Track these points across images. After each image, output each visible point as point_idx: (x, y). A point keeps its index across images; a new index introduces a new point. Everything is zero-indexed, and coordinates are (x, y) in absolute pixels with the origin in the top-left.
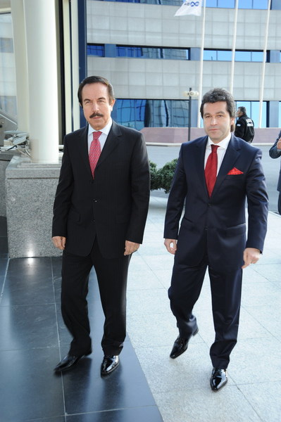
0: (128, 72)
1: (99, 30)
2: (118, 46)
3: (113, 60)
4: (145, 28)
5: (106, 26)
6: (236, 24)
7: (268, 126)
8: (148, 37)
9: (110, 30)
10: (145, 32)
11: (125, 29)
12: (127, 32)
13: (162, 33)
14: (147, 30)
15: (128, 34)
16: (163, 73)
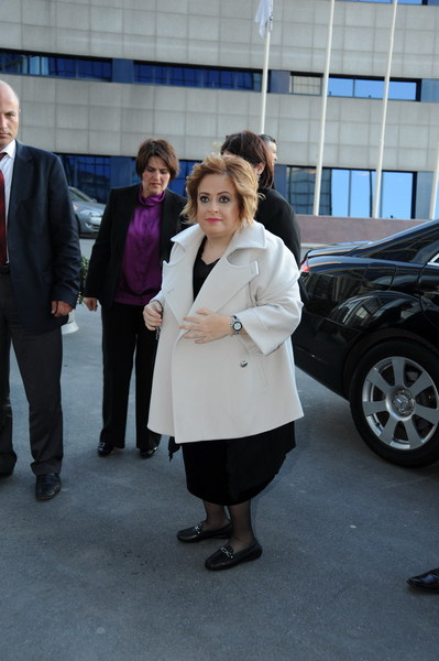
0: (154, 110)
1: (104, 34)
2: (137, 63)
3: (127, 87)
4: (188, 33)
5: (117, 26)
6: (331, 29)
7: (413, 216)
8: (192, 48)
9: (123, 34)
10: (187, 40)
11: (151, 33)
12: (155, 38)
13: (219, 42)
14: (191, 37)
15: (155, 42)
16: (217, 114)
